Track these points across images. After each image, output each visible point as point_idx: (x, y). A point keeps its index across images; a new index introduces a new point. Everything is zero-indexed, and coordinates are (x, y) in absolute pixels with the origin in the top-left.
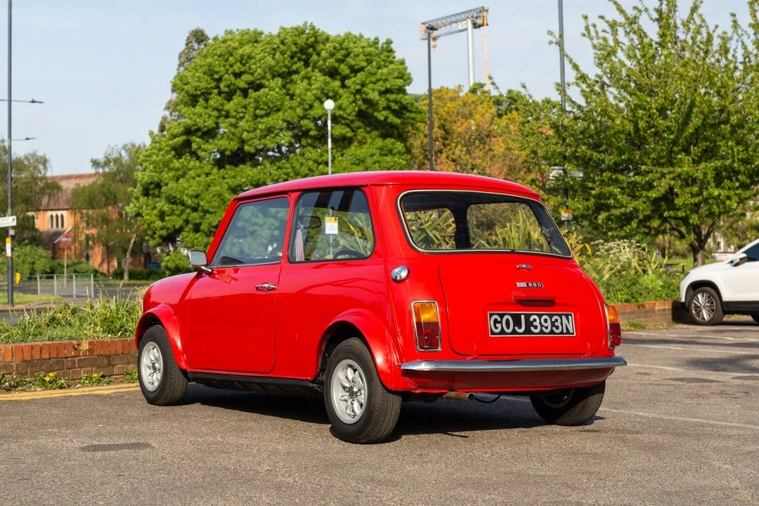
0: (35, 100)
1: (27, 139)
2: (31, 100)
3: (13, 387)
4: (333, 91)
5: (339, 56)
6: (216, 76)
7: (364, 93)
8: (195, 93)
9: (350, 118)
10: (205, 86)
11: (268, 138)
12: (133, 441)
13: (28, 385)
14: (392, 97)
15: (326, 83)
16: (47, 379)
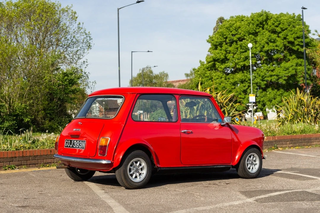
0: (149, 51)
1: (155, 66)
2: (147, 51)
4: (273, 39)
5: (276, 24)
6: (225, 37)
7: (287, 39)
8: (216, 44)
9: (281, 50)
10: (220, 41)
11: (246, 61)
14: (300, 40)
15: (270, 36)
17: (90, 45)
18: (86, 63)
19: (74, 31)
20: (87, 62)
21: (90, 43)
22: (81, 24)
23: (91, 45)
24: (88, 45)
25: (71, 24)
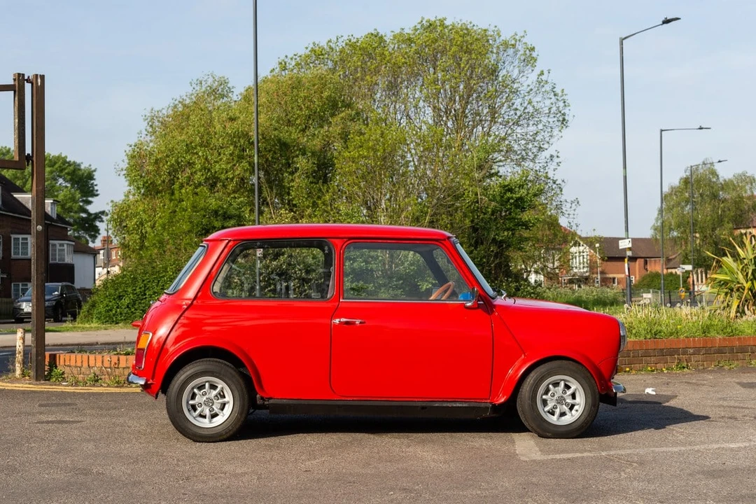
0: (701, 127)
1: (720, 161)
17: (564, 120)
18: (556, 160)
19: (528, 90)
20: (558, 157)
21: (564, 114)
22: (546, 72)
23: (566, 118)
24: (561, 119)
25: (521, 75)
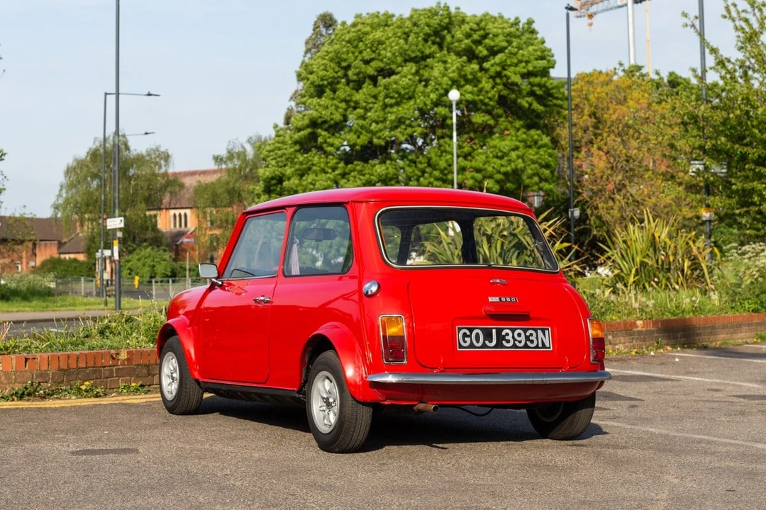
0: (151, 93)
1: (146, 133)
2: (147, 93)
3: (49, 395)
4: (472, 74)
5: (476, 37)
6: (344, 64)
7: (505, 76)
8: (321, 83)
9: (491, 103)
10: (331, 75)
11: (399, 130)
12: (125, 446)
13: (63, 394)
14: (537, 80)
16: (83, 387)
